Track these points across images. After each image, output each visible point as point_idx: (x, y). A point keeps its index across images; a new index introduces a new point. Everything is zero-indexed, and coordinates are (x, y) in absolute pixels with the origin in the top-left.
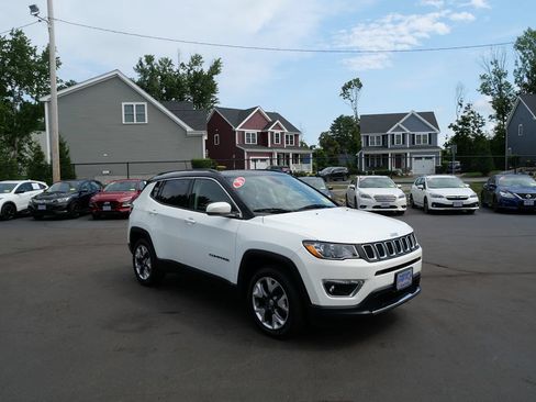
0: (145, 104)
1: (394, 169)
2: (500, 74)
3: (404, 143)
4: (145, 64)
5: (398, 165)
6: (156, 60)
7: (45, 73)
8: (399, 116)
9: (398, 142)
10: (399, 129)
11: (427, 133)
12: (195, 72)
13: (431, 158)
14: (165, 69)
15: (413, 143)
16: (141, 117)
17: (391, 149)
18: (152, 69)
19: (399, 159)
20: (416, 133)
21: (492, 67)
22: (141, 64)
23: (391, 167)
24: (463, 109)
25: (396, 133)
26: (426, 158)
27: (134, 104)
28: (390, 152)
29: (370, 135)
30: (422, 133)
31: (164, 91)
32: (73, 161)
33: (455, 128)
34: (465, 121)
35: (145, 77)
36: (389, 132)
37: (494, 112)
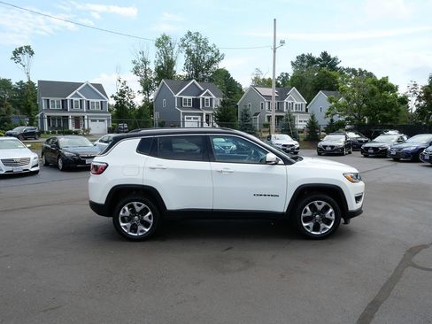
1: (74, 129)
2: (145, 62)
3: (81, 107)
5: (77, 126)
8: (76, 85)
9: (77, 107)
10: (76, 95)
11: (99, 101)
13: (103, 121)
15: (89, 108)
17: (71, 112)
19: (77, 121)
20: (91, 100)
21: (141, 56)
23: (71, 127)
24: (121, 85)
25: (74, 99)
26: (100, 121)
28: (70, 115)
29: (51, 99)
30: (95, 101)
33: (116, 98)
34: (122, 93)
36: (68, 98)
37: (141, 89)
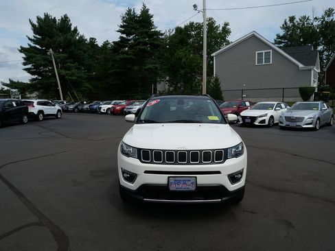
0: (271, 51)
4: (288, 23)
6: (297, 19)
7: (224, 39)
12: (327, 22)
14: (303, 24)
16: (267, 59)
18: (294, 25)
22: (286, 23)
27: (264, 52)
31: (302, 40)
32: (222, 89)
35: (288, 31)
